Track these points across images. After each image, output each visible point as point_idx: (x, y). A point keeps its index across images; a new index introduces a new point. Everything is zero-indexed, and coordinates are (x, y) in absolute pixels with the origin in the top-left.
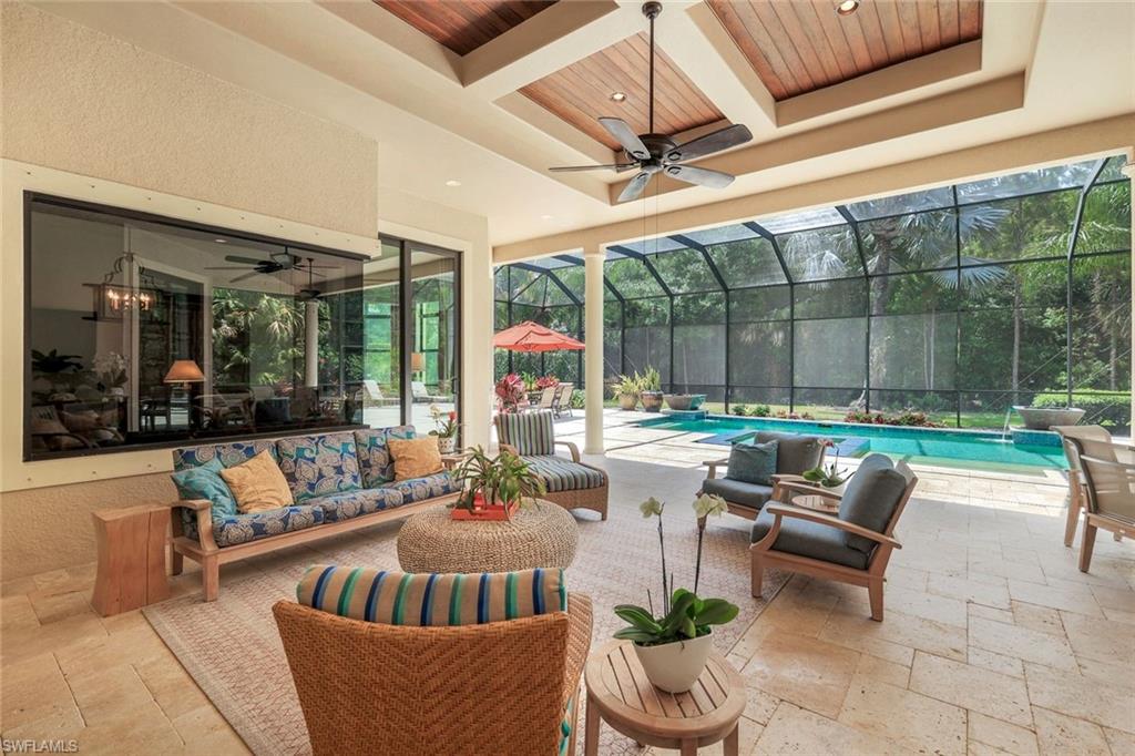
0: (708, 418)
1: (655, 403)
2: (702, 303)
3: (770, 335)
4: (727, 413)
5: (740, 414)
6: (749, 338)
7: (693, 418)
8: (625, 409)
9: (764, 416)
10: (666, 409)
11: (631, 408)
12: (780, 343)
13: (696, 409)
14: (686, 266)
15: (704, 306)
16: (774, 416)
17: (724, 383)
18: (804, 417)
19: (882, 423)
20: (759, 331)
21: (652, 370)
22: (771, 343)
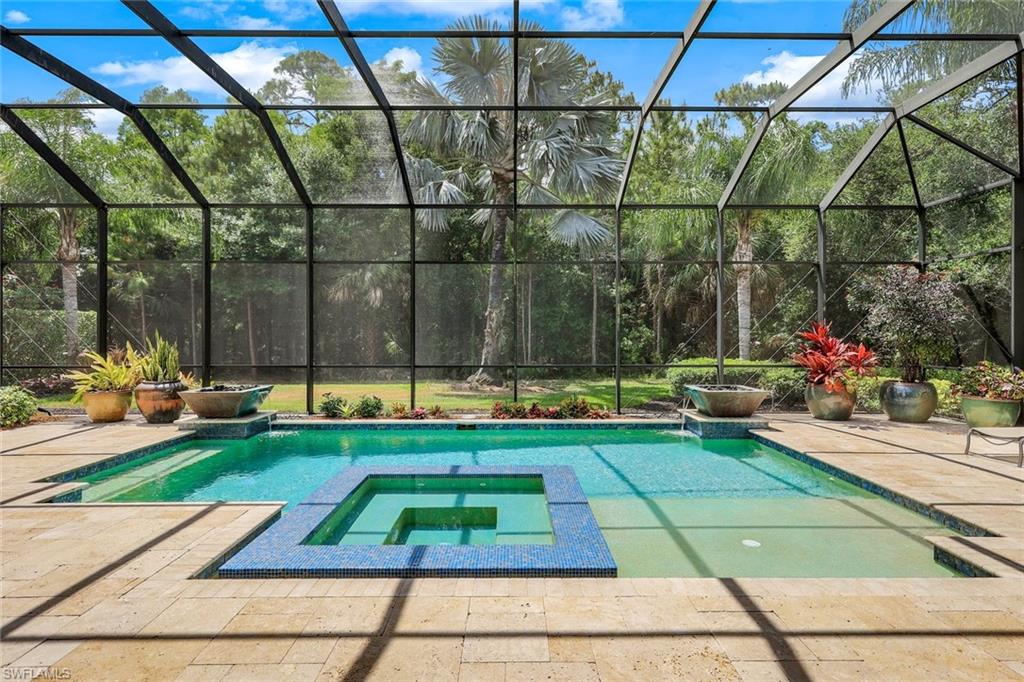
0: (275, 427)
1: (167, 405)
2: (274, 242)
3: (366, 293)
4: (310, 411)
5: (334, 416)
6: (340, 295)
7: (246, 432)
8: (101, 421)
9: (373, 416)
10: (189, 418)
11: (117, 418)
12: (378, 304)
13: (253, 412)
14: (250, 188)
15: (277, 247)
16: (389, 416)
17: (304, 361)
18: (434, 414)
19: (538, 416)
20: (352, 287)
21: (160, 343)
22: (367, 303)
